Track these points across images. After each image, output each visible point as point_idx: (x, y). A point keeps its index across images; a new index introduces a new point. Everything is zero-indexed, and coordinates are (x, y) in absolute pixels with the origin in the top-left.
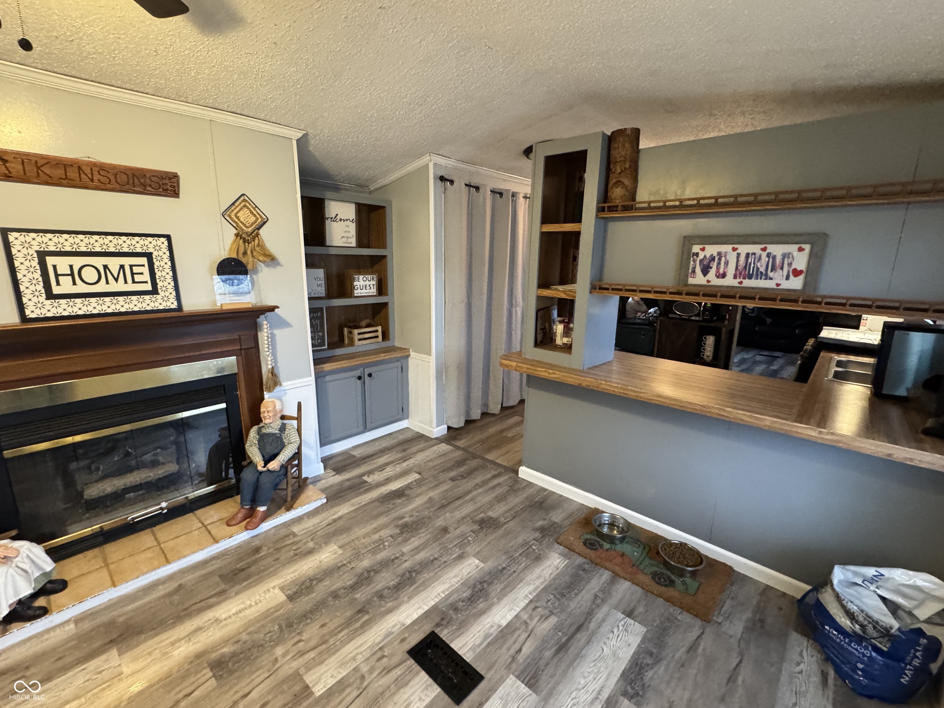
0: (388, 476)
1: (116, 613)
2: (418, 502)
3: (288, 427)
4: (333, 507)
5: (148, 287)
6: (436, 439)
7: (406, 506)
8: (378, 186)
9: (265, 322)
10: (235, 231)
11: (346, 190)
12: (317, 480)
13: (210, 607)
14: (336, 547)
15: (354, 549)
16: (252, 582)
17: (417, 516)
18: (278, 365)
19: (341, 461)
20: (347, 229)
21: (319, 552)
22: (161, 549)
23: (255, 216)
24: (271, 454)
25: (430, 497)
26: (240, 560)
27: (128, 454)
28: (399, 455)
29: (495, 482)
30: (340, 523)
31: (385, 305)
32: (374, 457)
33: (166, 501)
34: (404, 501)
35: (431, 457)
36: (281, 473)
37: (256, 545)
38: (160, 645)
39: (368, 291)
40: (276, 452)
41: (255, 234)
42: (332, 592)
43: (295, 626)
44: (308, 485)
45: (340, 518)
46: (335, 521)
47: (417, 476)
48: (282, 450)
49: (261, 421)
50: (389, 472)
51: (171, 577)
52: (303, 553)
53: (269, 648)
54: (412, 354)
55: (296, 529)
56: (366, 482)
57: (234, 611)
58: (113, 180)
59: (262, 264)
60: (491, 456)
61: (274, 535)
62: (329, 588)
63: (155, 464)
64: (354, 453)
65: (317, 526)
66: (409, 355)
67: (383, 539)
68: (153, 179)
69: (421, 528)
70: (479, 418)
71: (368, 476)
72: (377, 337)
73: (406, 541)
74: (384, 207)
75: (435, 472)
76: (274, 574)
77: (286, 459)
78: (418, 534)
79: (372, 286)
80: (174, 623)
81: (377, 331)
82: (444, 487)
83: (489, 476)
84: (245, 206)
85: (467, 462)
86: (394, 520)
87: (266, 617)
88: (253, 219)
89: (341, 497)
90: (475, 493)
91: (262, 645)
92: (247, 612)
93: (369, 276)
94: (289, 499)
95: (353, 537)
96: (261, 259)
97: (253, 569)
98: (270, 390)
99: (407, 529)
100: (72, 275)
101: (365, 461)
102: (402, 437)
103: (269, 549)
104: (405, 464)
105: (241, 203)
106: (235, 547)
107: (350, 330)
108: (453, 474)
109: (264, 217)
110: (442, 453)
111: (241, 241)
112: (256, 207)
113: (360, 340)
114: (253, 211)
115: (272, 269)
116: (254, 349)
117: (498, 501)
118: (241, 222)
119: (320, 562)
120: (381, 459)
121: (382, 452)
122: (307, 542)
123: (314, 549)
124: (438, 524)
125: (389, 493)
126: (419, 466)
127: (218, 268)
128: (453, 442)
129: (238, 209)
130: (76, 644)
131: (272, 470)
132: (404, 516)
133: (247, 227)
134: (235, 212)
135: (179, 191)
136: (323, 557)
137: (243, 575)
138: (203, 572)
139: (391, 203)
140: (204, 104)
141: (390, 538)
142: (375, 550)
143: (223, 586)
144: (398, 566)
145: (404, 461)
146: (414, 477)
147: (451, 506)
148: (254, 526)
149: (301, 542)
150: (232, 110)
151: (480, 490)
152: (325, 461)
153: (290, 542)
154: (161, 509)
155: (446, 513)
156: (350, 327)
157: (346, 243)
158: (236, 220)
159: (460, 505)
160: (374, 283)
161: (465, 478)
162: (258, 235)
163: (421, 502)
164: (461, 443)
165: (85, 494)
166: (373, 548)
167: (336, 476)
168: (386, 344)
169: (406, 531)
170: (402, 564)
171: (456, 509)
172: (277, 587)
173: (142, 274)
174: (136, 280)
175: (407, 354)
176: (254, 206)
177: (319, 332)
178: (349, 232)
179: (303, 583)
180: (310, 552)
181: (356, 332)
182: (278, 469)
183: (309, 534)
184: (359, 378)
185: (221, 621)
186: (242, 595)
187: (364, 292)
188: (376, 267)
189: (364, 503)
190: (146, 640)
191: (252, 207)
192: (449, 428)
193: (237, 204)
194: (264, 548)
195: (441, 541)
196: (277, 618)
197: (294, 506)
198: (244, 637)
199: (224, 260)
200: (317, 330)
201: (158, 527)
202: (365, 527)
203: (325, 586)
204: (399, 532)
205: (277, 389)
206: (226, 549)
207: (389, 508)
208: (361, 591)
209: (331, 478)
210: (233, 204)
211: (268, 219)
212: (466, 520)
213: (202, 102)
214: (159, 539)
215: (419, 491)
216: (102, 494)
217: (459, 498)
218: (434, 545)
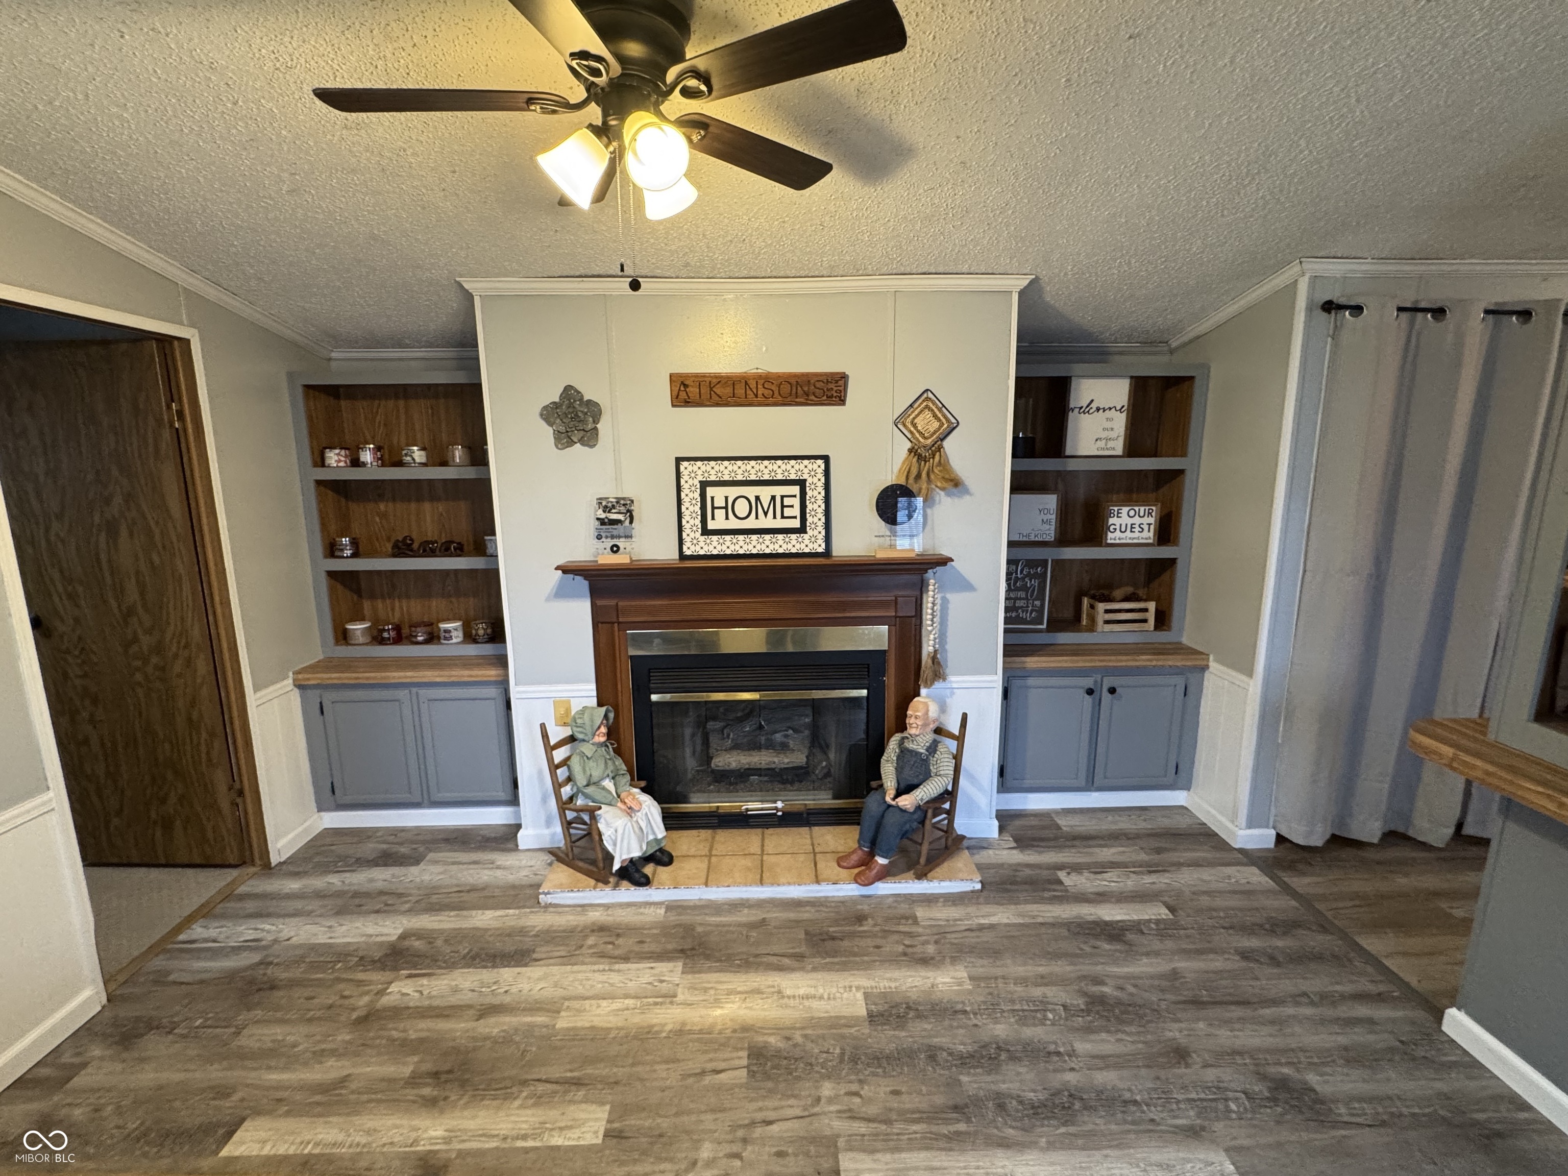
0: (1107, 889)
1: (699, 919)
2: (1143, 967)
3: (941, 748)
4: (987, 903)
5: (796, 523)
6: (1241, 851)
7: (1115, 962)
8: (1186, 339)
9: (932, 581)
10: (909, 445)
11: (1121, 353)
12: (981, 845)
13: (780, 969)
14: (966, 975)
15: (991, 994)
16: (837, 963)
17: (1131, 994)
18: (948, 647)
19: (1032, 827)
20: (1108, 425)
21: (938, 968)
22: (762, 861)
23: (939, 420)
24: (909, 783)
25: (1174, 969)
26: (836, 922)
27: (761, 727)
28: (1143, 857)
29: (1362, 1011)
30: (987, 937)
31: (1170, 564)
32: (1091, 843)
33: (783, 801)
34: (1116, 950)
35: (1214, 886)
36: (916, 816)
37: (862, 910)
38: (719, 986)
39: (1136, 535)
40: (916, 781)
41: (937, 448)
42: (930, 1047)
43: (860, 1066)
44: (963, 849)
45: (992, 927)
46: (981, 928)
47: (1163, 913)
48: (924, 781)
49: (906, 729)
50: (1111, 881)
51: (760, 904)
52: (916, 956)
53: (818, 1075)
54: (1213, 665)
55: (921, 913)
56: (1060, 882)
57: (802, 992)
58: (776, 393)
59: (942, 493)
60: (1371, 943)
61: (889, 907)
62: (930, 1037)
63: (784, 747)
64: (1062, 822)
65: (951, 923)
66: (1207, 667)
67: (1048, 1003)
68: (819, 385)
69: (1130, 1023)
70: (1375, 841)
71: (1069, 874)
72: (1145, 621)
73: (1088, 1030)
74: (1191, 378)
75: (1210, 922)
76: (867, 966)
77: (926, 799)
78: (1118, 1031)
79: (1146, 527)
80: (739, 966)
81: (1146, 610)
82: (1218, 963)
83: (1348, 988)
84: (927, 407)
85: (1301, 931)
86: (1084, 977)
87: (831, 1027)
88: (936, 424)
89: (1008, 891)
90: (1290, 1011)
91: (811, 1064)
92: (815, 1004)
93: (1142, 509)
94: (923, 860)
95: (999, 972)
96: (939, 484)
97: (846, 943)
98: (928, 685)
99: (1101, 1008)
100: (726, 508)
101: (1075, 843)
102: (1165, 822)
103: (875, 925)
104: (1148, 879)
105: (921, 403)
106: (839, 899)
107: (1092, 601)
108: (1253, 943)
109: (954, 421)
110: (1243, 888)
111: (915, 459)
112: (944, 406)
113: (1107, 622)
114: (938, 413)
115: (956, 500)
116: (914, 619)
117: (1348, 1061)
118: (919, 431)
119: (933, 987)
120: (1105, 849)
121: (1115, 837)
122: (926, 942)
123: (932, 958)
124: (1170, 1034)
125: (1094, 922)
126: (1179, 894)
127: (878, 499)
128: (1281, 874)
129: (916, 412)
130: (657, 934)
131: (903, 808)
132: (1108, 980)
133: (925, 438)
134: (911, 417)
135: (845, 396)
136: (940, 980)
137: (829, 944)
138: (792, 915)
139: (1206, 368)
140: (887, 272)
141: (1062, 1008)
142: (1025, 1016)
143: (803, 949)
144: (1055, 1071)
145: (1150, 872)
146: (1158, 912)
147: (1218, 1012)
148: (866, 882)
149: (920, 938)
150: (924, 271)
151: (1308, 1011)
152: (1005, 818)
153: (906, 929)
154: (776, 809)
155: (1199, 1020)
156: (1093, 597)
157: (1103, 449)
158: (912, 429)
159: (1240, 1019)
160: (1152, 520)
161: (1278, 964)
162: (940, 448)
163: (1150, 970)
164: (1300, 883)
165: (713, 761)
166: (1023, 1010)
167: (1014, 852)
168: (1163, 637)
169: (1098, 1012)
170: (1064, 1070)
171: (1226, 1022)
172: (863, 990)
173: (792, 506)
174: (785, 515)
175: (1205, 663)
176: (940, 405)
177: (1036, 599)
178: (1112, 429)
179: (897, 1006)
180: (925, 961)
181: (1101, 607)
182: (912, 810)
183: (935, 930)
184: (1090, 692)
185: (783, 997)
186: (819, 975)
187: (1128, 537)
188: (1164, 490)
189: (1040, 920)
190: (710, 970)
191: (937, 407)
192: (1280, 839)
193: (915, 406)
194: (870, 921)
195: (1162, 1074)
196: (843, 1037)
197: (929, 875)
198: (798, 1038)
199: (888, 487)
200: (1031, 596)
201: (771, 831)
202: (1025, 964)
203: (925, 1030)
204: (1083, 1007)
205: (938, 685)
206: (827, 897)
207: (1081, 949)
208: (974, 1075)
209: (1005, 852)
210: (911, 406)
211: (958, 423)
212: (1239, 1060)
213: (884, 270)
214: (766, 848)
215: (1157, 945)
216: (727, 768)
217: (1244, 1003)
218: (1144, 1072)
